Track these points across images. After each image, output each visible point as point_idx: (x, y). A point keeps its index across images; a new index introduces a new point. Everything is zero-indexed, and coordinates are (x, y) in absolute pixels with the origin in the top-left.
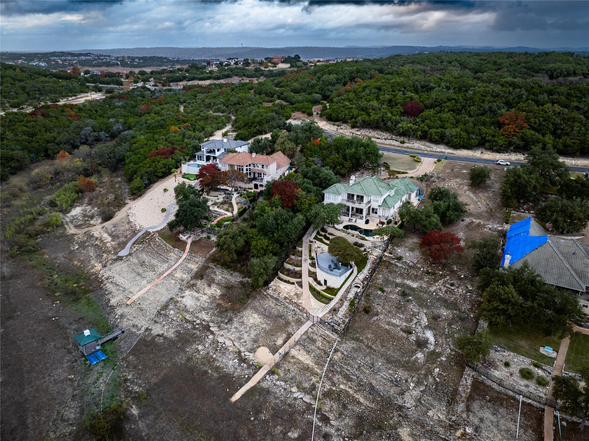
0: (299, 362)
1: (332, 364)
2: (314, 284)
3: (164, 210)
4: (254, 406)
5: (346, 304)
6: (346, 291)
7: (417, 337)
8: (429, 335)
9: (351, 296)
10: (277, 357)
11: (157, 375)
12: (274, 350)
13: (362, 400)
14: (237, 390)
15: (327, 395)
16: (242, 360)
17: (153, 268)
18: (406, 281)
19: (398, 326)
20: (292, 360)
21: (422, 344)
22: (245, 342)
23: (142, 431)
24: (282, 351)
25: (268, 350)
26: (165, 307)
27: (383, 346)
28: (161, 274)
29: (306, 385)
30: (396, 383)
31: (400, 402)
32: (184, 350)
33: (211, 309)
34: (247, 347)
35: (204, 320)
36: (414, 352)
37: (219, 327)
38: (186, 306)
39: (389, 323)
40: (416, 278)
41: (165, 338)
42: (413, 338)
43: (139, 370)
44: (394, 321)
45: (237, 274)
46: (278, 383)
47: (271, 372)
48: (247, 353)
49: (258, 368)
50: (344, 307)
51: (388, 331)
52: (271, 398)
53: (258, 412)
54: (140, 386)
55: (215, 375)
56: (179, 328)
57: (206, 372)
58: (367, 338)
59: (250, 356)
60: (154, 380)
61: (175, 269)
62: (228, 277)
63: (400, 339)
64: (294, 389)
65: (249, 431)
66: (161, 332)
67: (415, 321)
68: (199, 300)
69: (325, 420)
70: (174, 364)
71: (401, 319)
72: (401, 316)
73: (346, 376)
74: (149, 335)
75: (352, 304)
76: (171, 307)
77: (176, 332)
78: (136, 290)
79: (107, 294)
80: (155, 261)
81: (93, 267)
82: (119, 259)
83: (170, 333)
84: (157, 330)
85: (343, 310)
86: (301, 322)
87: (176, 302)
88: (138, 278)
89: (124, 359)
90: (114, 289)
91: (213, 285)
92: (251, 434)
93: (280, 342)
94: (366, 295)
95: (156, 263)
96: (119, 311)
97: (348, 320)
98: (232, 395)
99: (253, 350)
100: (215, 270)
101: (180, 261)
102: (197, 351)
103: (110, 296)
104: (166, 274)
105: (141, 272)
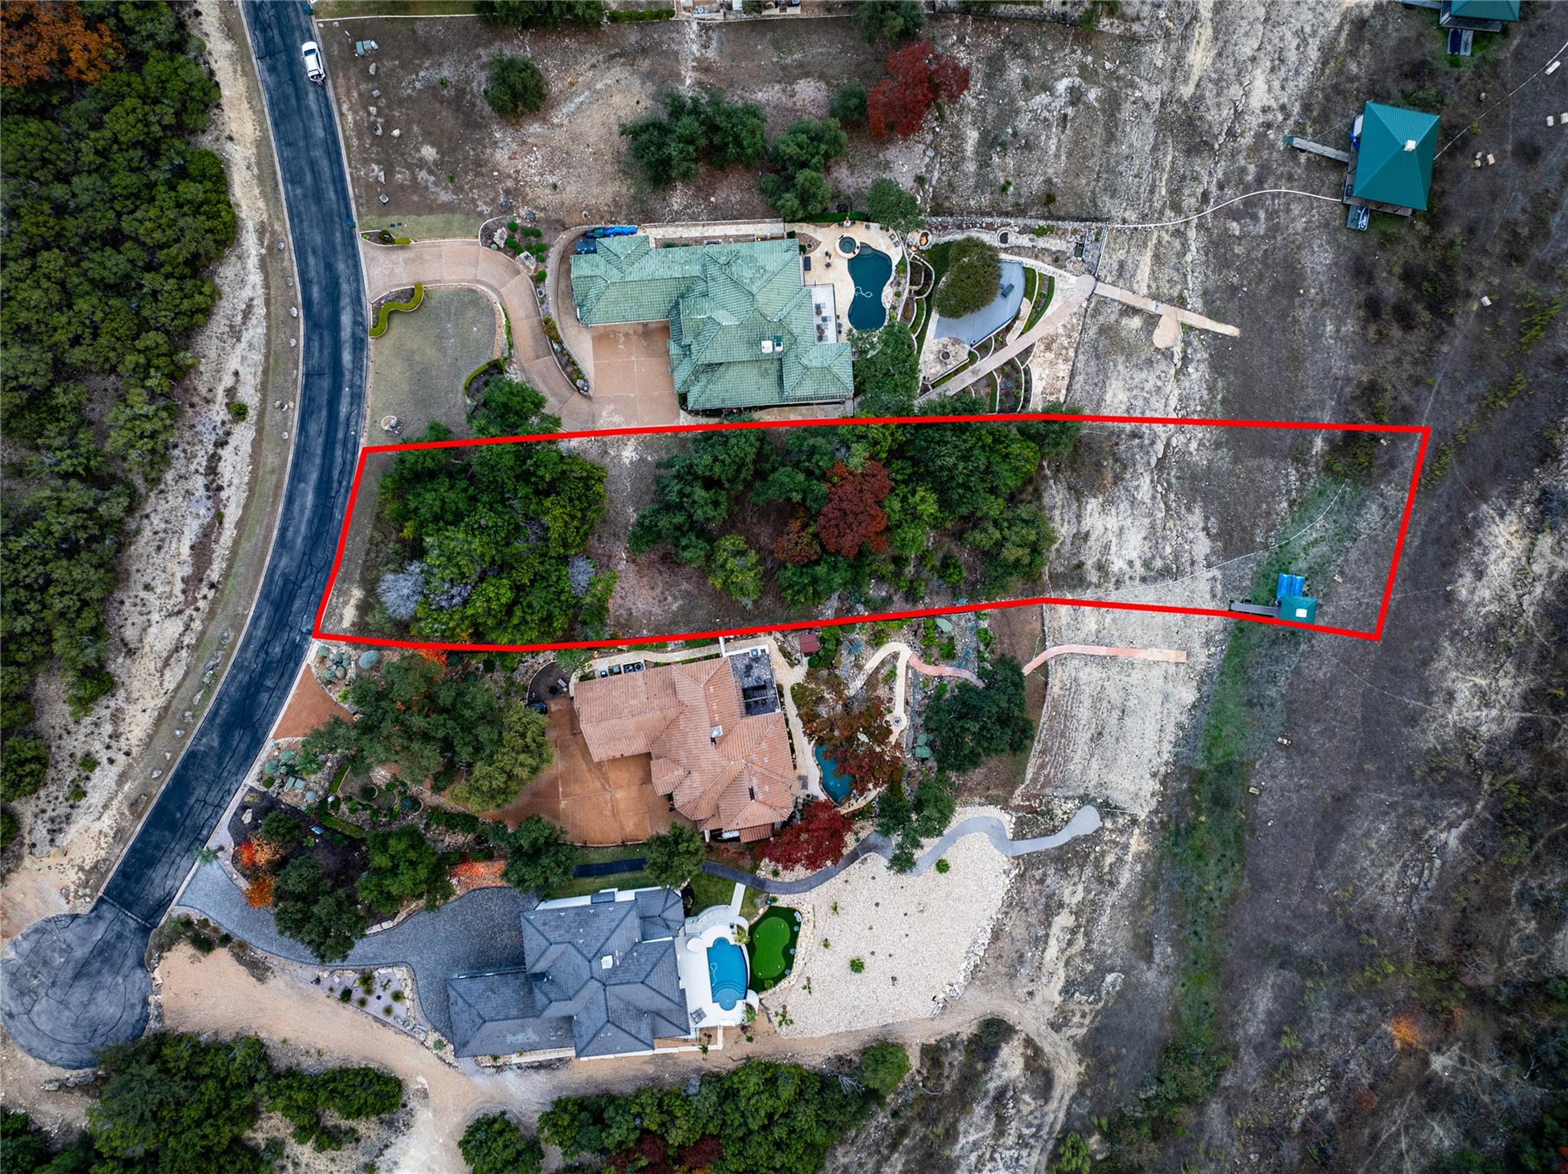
0: (1155, 273)
1: (1144, 218)
2: (1020, 325)
3: (942, 866)
4: (1231, 299)
5: (1041, 243)
6: (1019, 255)
7: (1066, 105)
8: (1062, 86)
9: (1025, 241)
10: (1163, 309)
11: (1260, 468)
12: (1152, 321)
13: (1169, 158)
14: (1224, 336)
15: (1177, 208)
16: (1186, 360)
18: (968, 154)
19: (1059, 140)
20: (1154, 286)
21: (1075, 96)
22: (1159, 377)
23: (1333, 408)
24: (1151, 306)
25: (1157, 332)
27: (1093, 155)
28: (1103, 662)
29: (1177, 244)
30: (1139, 121)
31: (1157, 106)
32: (1208, 467)
33: (1126, 489)
34: (1165, 368)
35: (1152, 481)
36: (1088, 107)
37: (1153, 443)
38: (1145, 539)
39: (1057, 156)
40: (957, 136)
41: (1207, 518)
42: (1070, 111)
43: (1268, 504)
44: (1053, 147)
46: (1190, 286)
47: (1184, 303)
48: (1176, 361)
49: (1188, 329)
50: (1047, 246)
51: (1070, 154)
52: (1209, 284)
53: (1234, 289)
54: (1287, 475)
55: (1220, 384)
56: (1183, 511)
57: (1224, 401)
58: (1088, 184)
59: (1177, 350)
60: (1270, 465)
61: (1085, 642)
63: (1077, 133)
64: (1189, 258)
65: (1257, 284)
66: (1202, 535)
67: (1046, 114)
68: (1121, 529)
69: (1205, 196)
70: (1236, 460)
71: (1048, 138)
72: (1043, 138)
73: (1152, 192)
74: (1214, 552)
75: (1041, 232)
76: (1158, 563)
77: (1189, 510)
78: (1157, 672)
79: (1182, 728)
80: (1084, 713)
81: (1138, 857)
82: (1108, 809)
83: (1196, 518)
84: (1202, 546)
85: (1054, 244)
86: (1097, 305)
87: (1147, 564)
88: (1132, 703)
89: (1266, 547)
90: (1170, 728)
91: (1084, 529)
92: (1260, 278)
93: (1136, 322)
94: (1020, 211)
95: (1087, 703)
96: (1202, 657)
97: (1069, 225)
98: (1233, 338)
99: (1167, 354)
100: (1052, 555)
101: (1065, 649)
102: (1201, 444)
103: (1184, 718)
104: (1103, 651)
105: (1116, 714)
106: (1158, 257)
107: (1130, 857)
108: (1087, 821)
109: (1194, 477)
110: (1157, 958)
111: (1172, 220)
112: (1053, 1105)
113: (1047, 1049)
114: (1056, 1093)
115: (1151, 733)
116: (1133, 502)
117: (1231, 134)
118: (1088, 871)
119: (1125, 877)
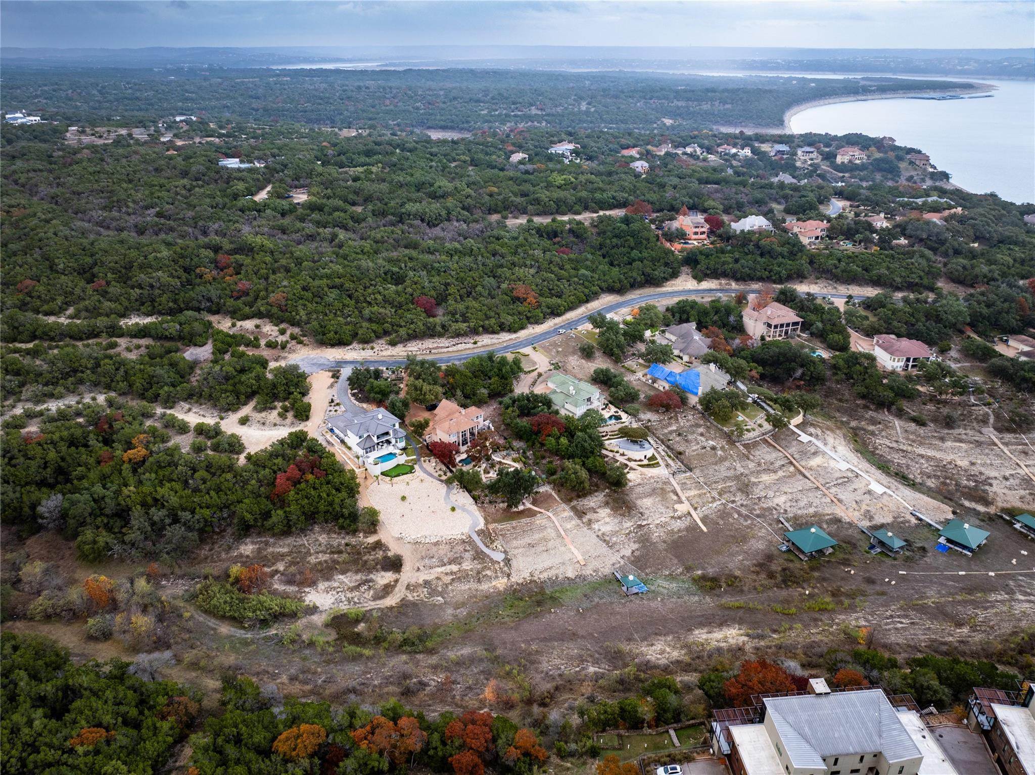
0: (695, 496)
1: (705, 484)
2: (639, 463)
3: (453, 509)
4: (713, 524)
5: (667, 458)
6: (658, 454)
7: (709, 447)
8: (711, 443)
9: (663, 453)
10: (686, 502)
11: (671, 558)
12: (680, 502)
13: (730, 484)
14: (700, 527)
15: (720, 494)
16: (680, 518)
17: (546, 540)
18: (669, 429)
19: (698, 449)
20: (692, 498)
21: (713, 448)
22: (666, 512)
23: (716, 571)
24: (684, 499)
25: (679, 505)
26: (606, 541)
27: (705, 461)
28: (559, 536)
29: (710, 500)
30: (729, 469)
31: (739, 472)
32: (655, 543)
33: (622, 519)
34: (670, 512)
35: (632, 525)
36: (716, 454)
37: (644, 520)
38: (612, 530)
39: (694, 451)
40: (670, 424)
41: (637, 550)
42: (708, 449)
43: (662, 567)
44: (694, 448)
45: (596, 494)
46: (703, 509)
47: (696, 509)
48: (676, 514)
49: (689, 513)
50: (668, 460)
51: (698, 454)
52: (711, 516)
53: (718, 524)
54: (678, 568)
55: (684, 533)
56: (632, 540)
57: (680, 537)
58: (697, 464)
59: (679, 513)
60: (675, 561)
61: (561, 525)
62: (596, 499)
63: (705, 453)
64: (711, 505)
65: (728, 530)
66: (630, 550)
67: (700, 441)
68: (609, 523)
69: (733, 502)
70: (666, 550)
71: (695, 445)
72: (693, 444)
73: (715, 482)
74: (628, 558)
75: (670, 457)
76: (607, 538)
77: (634, 542)
78: (570, 556)
79: (557, 578)
80: (537, 536)
81: (495, 587)
82: (507, 561)
83: (636, 546)
84: (627, 552)
85: (670, 462)
86: (667, 483)
87: (603, 534)
88: (552, 552)
89: (647, 574)
90: (553, 572)
91: (598, 510)
92: (731, 530)
93: (675, 498)
94: (668, 447)
95: (541, 535)
96: (588, 571)
97: (679, 463)
98: (702, 530)
99: (675, 511)
100: (581, 503)
101: (553, 518)
102: (660, 536)
103: (561, 577)
104: (563, 533)
105: (544, 548)
106: (700, 495)
107: (494, 583)
108: (498, 557)
109: (647, 540)
110: (459, 611)
111: (715, 494)
112: (372, 603)
113: (397, 589)
114: (378, 602)
115: (547, 564)
116: (620, 523)
117: (759, 499)
118: (479, 566)
119: (485, 587)
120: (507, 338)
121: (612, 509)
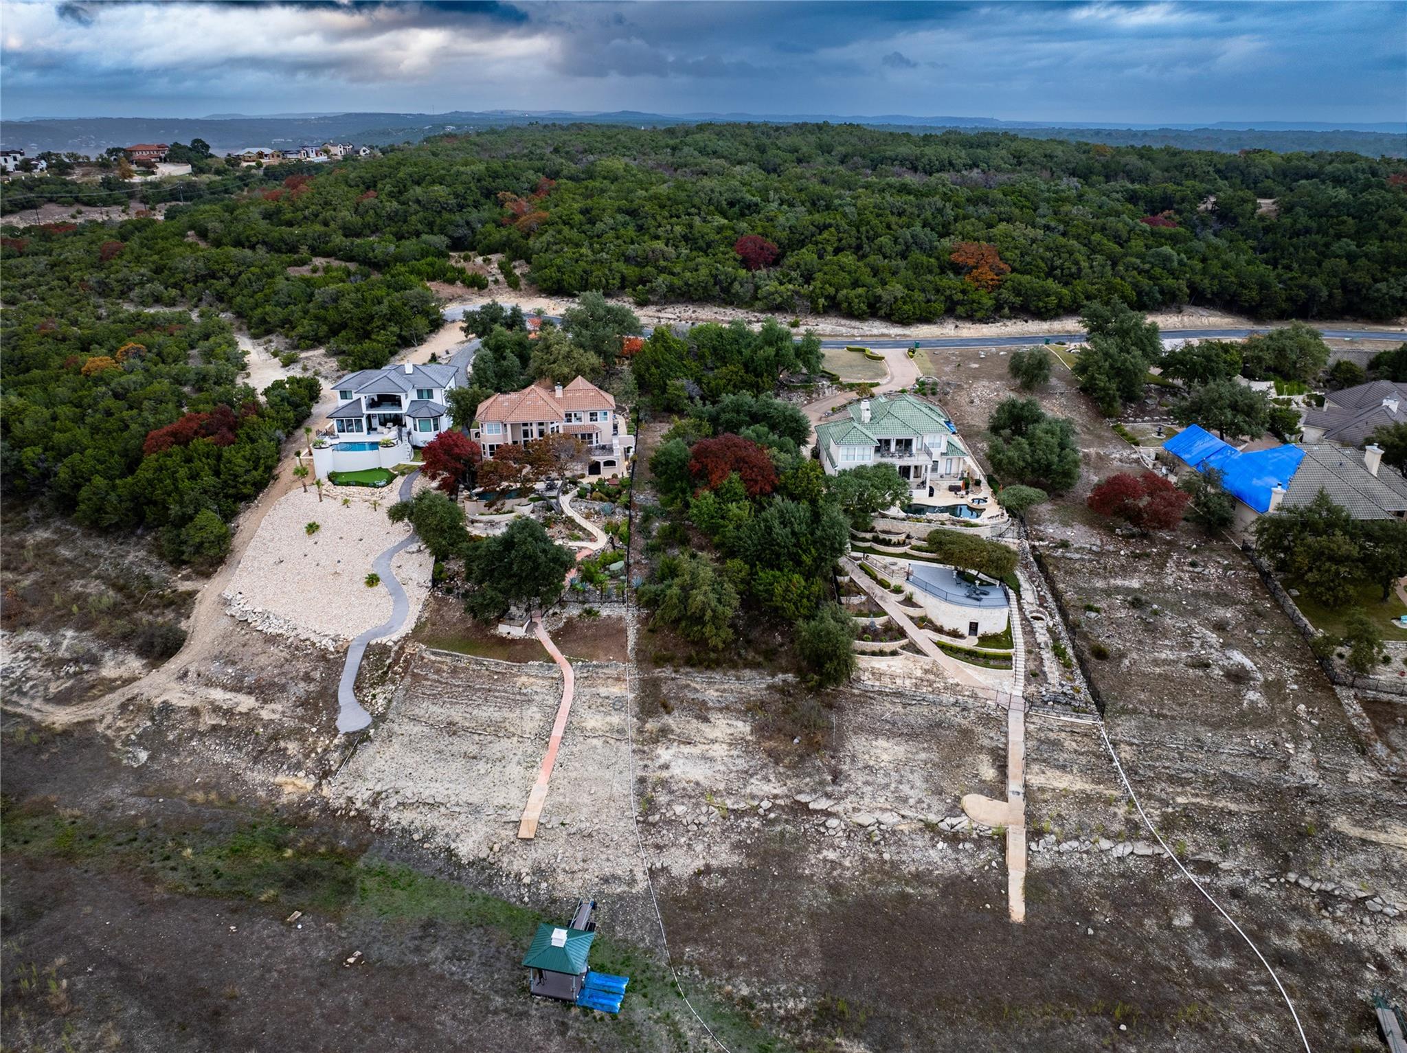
0: (1065, 794)
1: (1131, 770)
2: (946, 640)
3: (372, 580)
4: (1067, 910)
5: (1047, 655)
6: (1024, 633)
7: (1222, 668)
8: (1238, 657)
9: (1042, 637)
10: (1017, 803)
11: (805, 953)
12: (998, 791)
13: (1233, 807)
14: (1006, 898)
15: (1168, 825)
16: (954, 838)
17: (498, 730)
18: (1112, 581)
19: (1175, 662)
20: (1047, 796)
21: (1238, 677)
22: (920, 801)
24: (1014, 785)
25: (983, 799)
26: (649, 805)
27: (1180, 705)
28: (543, 737)
29: (1116, 827)
30: (1259, 755)
31: (1293, 782)
32: (801, 877)
33: (764, 766)
34: (935, 809)
35: (776, 797)
36: (1238, 697)
37: (828, 796)
38: (697, 784)
39: (1156, 662)
40: (1125, 571)
41: (724, 872)
42: (1217, 672)
43: (746, 965)
44: (1163, 656)
45: (747, 673)
46: (1065, 846)
47: (1035, 834)
48: (949, 821)
49: (1000, 840)
50: (1047, 663)
51: (1166, 677)
52: (1079, 881)
53: (1087, 916)
54: (795, 995)
55: (929, 891)
56: (735, 837)
57: (904, 897)
58: (1141, 702)
59: (962, 823)
60: (810, 968)
61: (572, 712)
62: (734, 685)
63: (1196, 682)
64: (1105, 844)
65: (1107, 954)
66: (699, 864)
67: (1197, 643)
68: (712, 760)
70: (814, 916)
71: (1172, 648)
72: (1167, 642)
73: (1172, 780)
74: (674, 882)
75: (1059, 653)
76: (662, 798)
77: (736, 846)
78: (514, 795)
79: (425, 839)
80: (487, 712)
81: (276, 790)
82: (357, 740)
83: (725, 856)
84: (682, 864)
85: (1052, 669)
86: (995, 720)
87: (664, 783)
88: (482, 767)
89: (675, 962)
90: (432, 819)
91: (713, 716)
92: (1117, 958)
93: (988, 772)
94: (1072, 628)
95: (497, 716)
96: (520, 864)
97: (1080, 682)
98: (1006, 912)
99: (956, 809)
100: (683, 681)
101: (569, 688)
102: (834, 864)
103: (439, 840)
104: (558, 732)
105: (474, 749)
106: (1086, 800)
107: (280, 779)
108: (351, 718)
109: (784, 857)
111: (1149, 816)
113: (107, 697)
114: (48, 707)
115: (431, 791)
116: (747, 774)
117: (1327, 900)
118: (290, 724)
119: (257, 776)
120: (875, 331)
121: (761, 730)
